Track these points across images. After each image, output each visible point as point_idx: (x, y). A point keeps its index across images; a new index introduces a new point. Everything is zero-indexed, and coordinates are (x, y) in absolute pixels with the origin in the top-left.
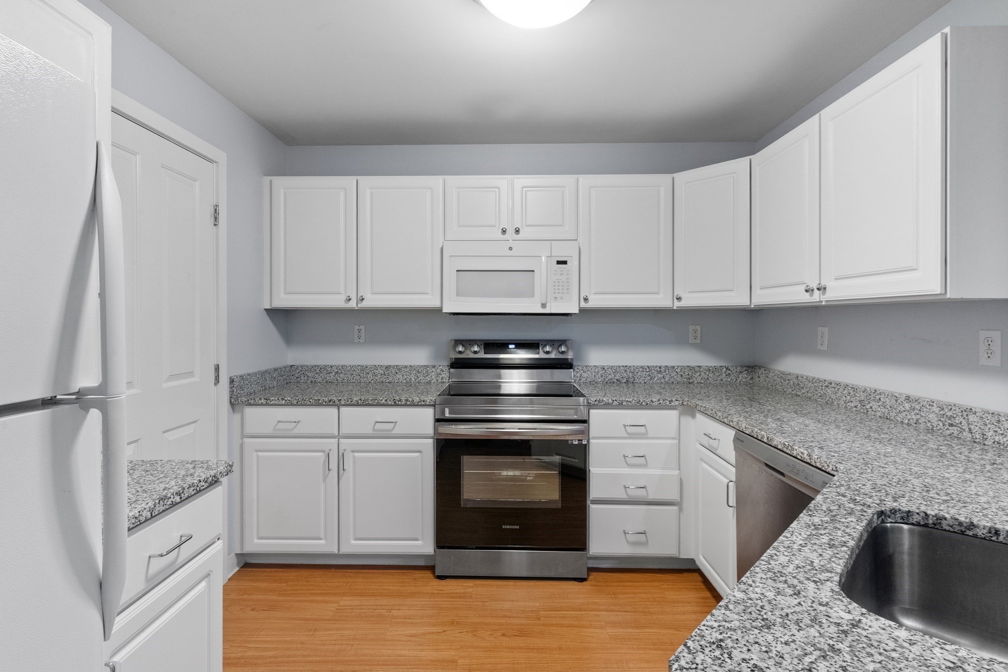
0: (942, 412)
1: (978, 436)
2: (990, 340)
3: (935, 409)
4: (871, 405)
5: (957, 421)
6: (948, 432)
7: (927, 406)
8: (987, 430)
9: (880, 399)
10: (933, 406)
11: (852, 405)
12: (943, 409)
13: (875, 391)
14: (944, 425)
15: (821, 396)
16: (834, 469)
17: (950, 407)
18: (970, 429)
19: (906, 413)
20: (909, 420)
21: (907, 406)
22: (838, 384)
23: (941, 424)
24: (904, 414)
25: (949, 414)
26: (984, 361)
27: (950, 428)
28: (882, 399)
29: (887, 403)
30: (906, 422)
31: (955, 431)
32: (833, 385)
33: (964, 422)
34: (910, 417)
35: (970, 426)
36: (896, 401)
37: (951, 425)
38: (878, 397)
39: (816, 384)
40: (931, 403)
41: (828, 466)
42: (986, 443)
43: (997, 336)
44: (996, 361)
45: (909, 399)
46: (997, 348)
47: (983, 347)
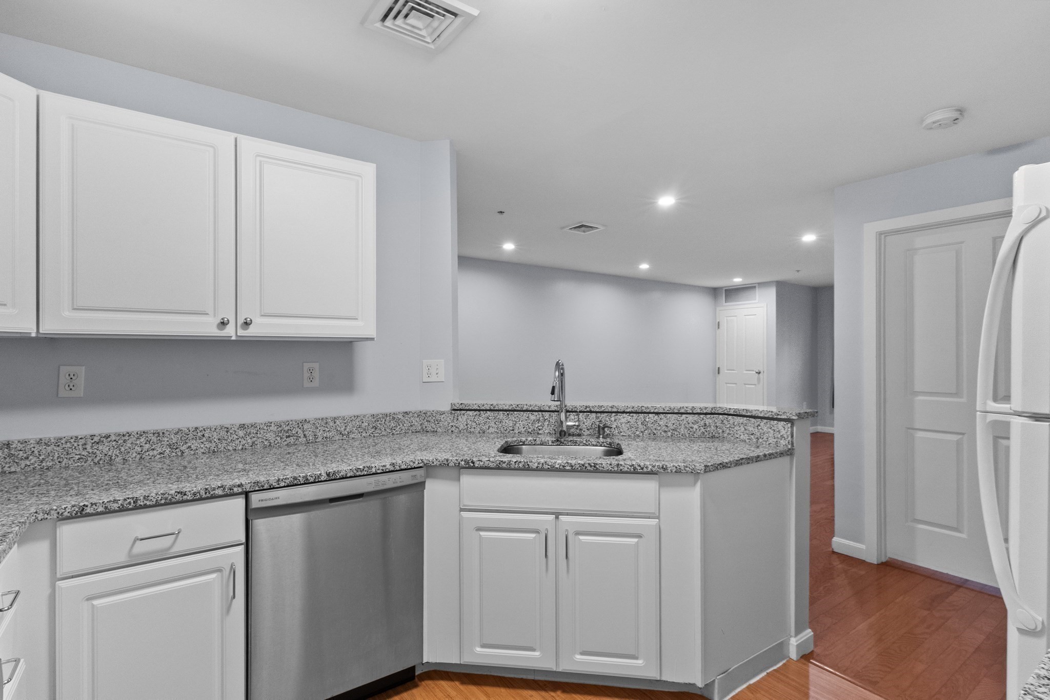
0: (280, 429)
1: (311, 438)
2: (311, 369)
3: (273, 428)
4: (189, 445)
5: (294, 432)
6: (286, 443)
7: (265, 428)
8: (318, 431)
9: (203, 436)
10: (270, 426)
11: (155, 452)
12: (280, 426)
13: (196, 428)
14: (281, 438)
15: (79, 459)
16: (421, 462)
17: (287, 423)
18: (305, 435)
19: (240, 439)
20: (243, 445)
21: (241, 433)
22: (124, 435)
23: (279, 439)
24: (237, 442)
25: (286, 429)
26: (307, 384)
27: (287, 439)
28: (206, 435)
29: (215, 436)
30: (240, 448)
31: (292, 440)
32: (113, 438)
33: (300, 431)
34: (244, 442)
35: (306, 433)
36: (227, 432)
37: (289, 437)
38: (200, 434)
39: (69, 445)
40: (269, 424)
41: (414, 463)
42: (317, 440)
43: (316, 366)
44: (316, 383)
45: (242, 426)
46: (316, 374)
47: (306, 375)
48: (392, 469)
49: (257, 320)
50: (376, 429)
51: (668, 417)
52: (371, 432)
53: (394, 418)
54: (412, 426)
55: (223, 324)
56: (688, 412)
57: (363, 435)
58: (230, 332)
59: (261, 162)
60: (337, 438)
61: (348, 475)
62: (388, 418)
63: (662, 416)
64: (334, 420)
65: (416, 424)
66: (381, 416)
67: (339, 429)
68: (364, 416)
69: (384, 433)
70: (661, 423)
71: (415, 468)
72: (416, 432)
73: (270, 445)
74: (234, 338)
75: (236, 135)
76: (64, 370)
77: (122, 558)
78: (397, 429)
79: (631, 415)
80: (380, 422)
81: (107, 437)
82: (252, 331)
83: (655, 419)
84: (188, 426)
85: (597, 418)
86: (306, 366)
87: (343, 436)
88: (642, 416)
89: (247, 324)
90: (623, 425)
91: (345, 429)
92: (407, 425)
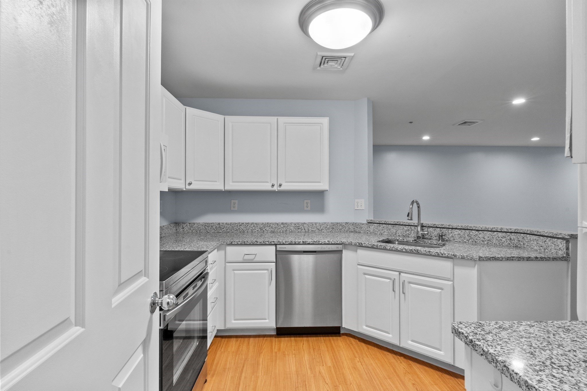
0: (295, 226)
1: (307, 230)
2: (307, 203)
3: (293, 225)
4: (266, 229)
5: (300, 227)
6: (297, 231)
7: (290, 225)
8: (309, 228)
9: (270, 226)
11: (256, 230)
12: (296, 225)
13: (268, 223)
14: (296, 229)
15: (236, 230)
16: (341, 242)
17: (298, 223)
18: (304, 229)
19: (282, 228)
20: (283, 231)
21: (282, 226)
22: (247, 224)
23: (295, 229)
24: (281, 229)
25: (298, 226)
26: (306, 209)
28: (271, 226)
29: (274, 226)
30: (282, 231)
31: (300, 230)
32: (244, 224)
33: (303, 227)
34: (283, 229)
35: (305, 228)
36: (278, 225)
37: (298, 229)
38: (269, 225)
39: (233, 225)
40: (291, 223)
41: (338, 242)
42: (309, 231)
43: (309, 201)
44: (309, 209)
45: (282, 223)
46: (309, 205)
47: (305, 205)
48: (328, 243)
49: (284, 184)
50: (333, 229)
51: (485, 233)
52: (331, 230)
53: (341, 225)
54: (349, 229)
55: (273, 186)
56: (498, 231)
57: (328, 231)
58: (275, 188)
59: (285, 125)
60: (317, 231)
61: (311, 243)
62: (338, 225)
63: (481, 232)
64: (316, 223)
65: (351, 228)
66: (335, 223)
67: (318, 228)
68: (328, 223)
69: (336, 231)
70: (480, 236)
71: (338, 244)
72: (351, 232)
73: (292, 231)
74: (276, 191)
75: (277, 117)
76: (233, 201)
77: (241, 260)
78: (343, 230)
79: (461, 230)
80: (334, 226)
81: (243, 224)
82: (282, 188)
83: (476, 234)
84: (265, 222)
85: (441, 231)
86: (305, 201)
87: (319, 230)
88: (467, 231)
89: (280, 185)
90: (456, 235)
91: (320, 228)
92: (347, 228)
